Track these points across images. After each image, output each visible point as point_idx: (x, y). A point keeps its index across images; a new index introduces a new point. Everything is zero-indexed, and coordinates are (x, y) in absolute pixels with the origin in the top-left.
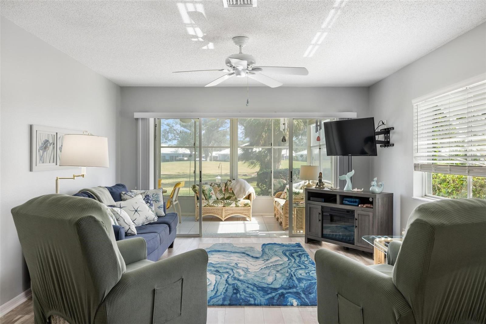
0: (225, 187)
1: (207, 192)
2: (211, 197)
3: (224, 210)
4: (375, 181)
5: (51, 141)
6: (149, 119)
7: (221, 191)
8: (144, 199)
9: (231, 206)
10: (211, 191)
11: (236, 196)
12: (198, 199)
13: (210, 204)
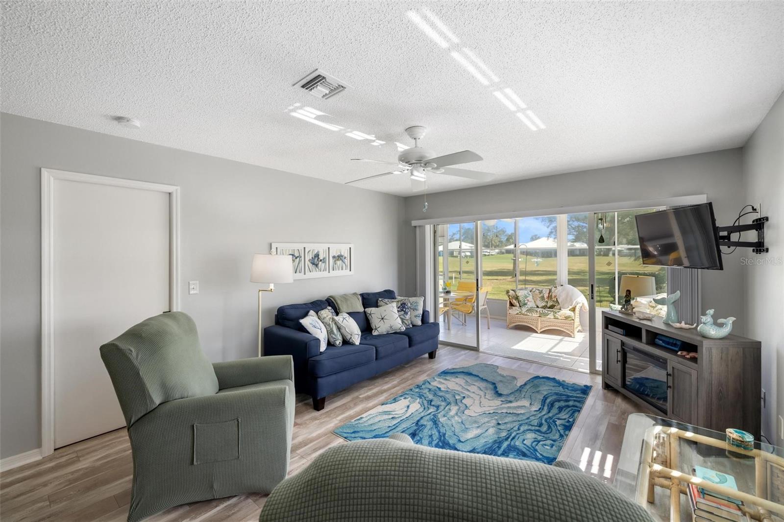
0: (549, 294)
1: (521, 299)
2: (526, 304)
3: (540, 320)
4: (710, 316)
5: (297, 255)
7: (543, 298)
8: (398, 307)
9: (549, 316)
10: (526, 297)
11: (561, 305)
12: (512, 305)
13: (523, 312)
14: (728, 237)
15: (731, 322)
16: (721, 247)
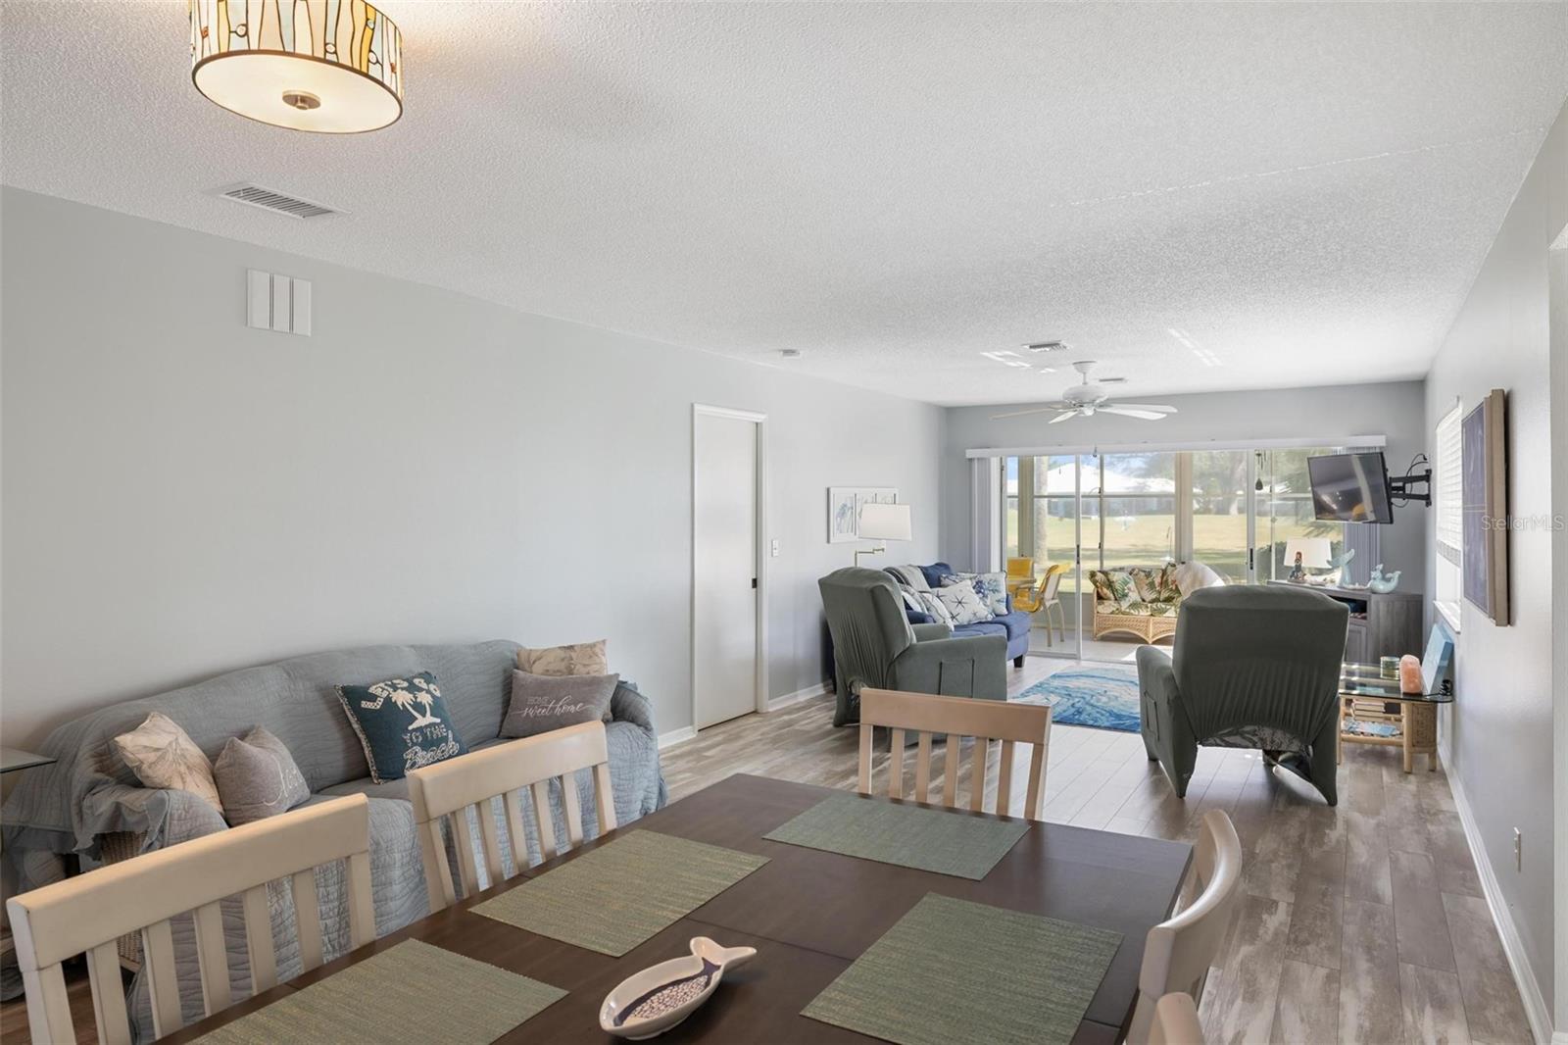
0: (1162, 577)
1: (1117, 586)
2: (1126, 595)
3: (1151, 621)
4: (1379, 571)
5: (849, 505)
6: (989, 460)
7: (1152, 585)
8: (974, 588)
9: (1167, 614)
10: (1126, 583)
12: (1100, 597)
13: (1123, 609)
14: (1403, 488)
15: (1397, 576)
16: (1393, 500)
